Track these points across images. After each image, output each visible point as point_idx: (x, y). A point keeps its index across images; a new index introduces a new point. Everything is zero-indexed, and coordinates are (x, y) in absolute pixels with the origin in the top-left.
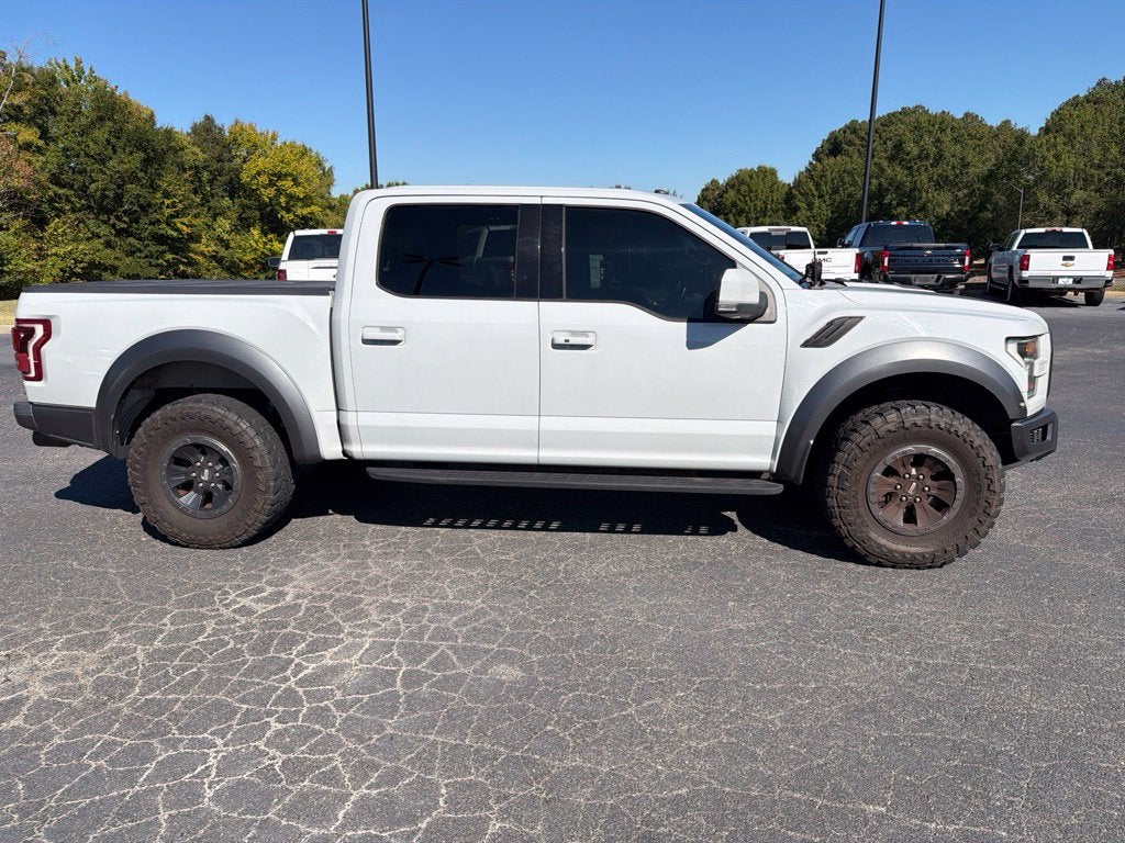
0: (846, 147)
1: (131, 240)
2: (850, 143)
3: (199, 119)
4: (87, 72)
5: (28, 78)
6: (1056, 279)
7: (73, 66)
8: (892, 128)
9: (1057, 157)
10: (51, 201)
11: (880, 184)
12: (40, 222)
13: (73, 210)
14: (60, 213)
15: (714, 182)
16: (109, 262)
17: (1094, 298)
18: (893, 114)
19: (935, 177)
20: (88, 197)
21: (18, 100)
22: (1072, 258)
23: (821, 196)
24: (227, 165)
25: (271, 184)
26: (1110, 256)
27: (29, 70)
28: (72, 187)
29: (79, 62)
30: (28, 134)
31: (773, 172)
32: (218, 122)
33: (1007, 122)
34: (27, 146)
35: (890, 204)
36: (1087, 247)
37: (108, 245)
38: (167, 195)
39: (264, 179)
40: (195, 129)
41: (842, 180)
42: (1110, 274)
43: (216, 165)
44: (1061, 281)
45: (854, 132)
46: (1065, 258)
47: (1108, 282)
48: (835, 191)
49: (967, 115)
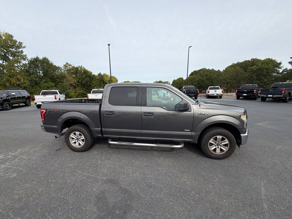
1: (88, 90)
3: (99, 73)
4: (83, 67)
5: (74, 68)
6: (214, 94)
7: (81, 66)
10: (77, 85)
12: (75, 88)
13: (80, 86)
14: (78, 86)
15: (175, 80)
16: (85, 93)
17: (221, 97)
18: (201, 69)
20: (82, 84)
21: (73, 71)
22: (216, 91)
23: (190, 82)
24: (102, 79)
25: (108, 82)
26: (222, 91)
27: (75, 67)
28: (80, 83)
29: (82, 66)
30: (74, 76)
31: (183, 78)
32: (101, 73)
33: (219, 70)
34: (74, 78)
36: (219, 89)
37: (85, 91)
38: (93, 84)
39: (107, 81)
40: (98, 74)
42: (222, 93)
43: (101, 79)
44: (214, 95)
46: (215, 91)
47: (222, 95)
49: (212, 69)
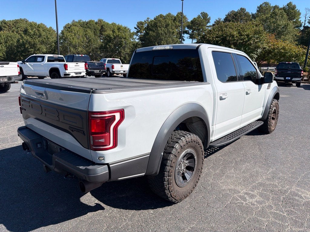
0: (4, 28)
2: (5, 27)
8: (19, 24)
9: (73, 39)
11: (23, 41)
19: (40, 41)
35: (28, 48)
41: (8, 38)
45: (5, 23)
48: (6, 42)
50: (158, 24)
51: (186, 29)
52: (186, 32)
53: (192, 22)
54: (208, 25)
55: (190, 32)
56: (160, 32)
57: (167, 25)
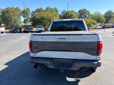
50: (9, 11)
51: (21, 14)
52: (21, 15)
53: (23, 11)
54: (30, 12)
55: (23, 15)
56: (10, 14)
57: (13, 12)
